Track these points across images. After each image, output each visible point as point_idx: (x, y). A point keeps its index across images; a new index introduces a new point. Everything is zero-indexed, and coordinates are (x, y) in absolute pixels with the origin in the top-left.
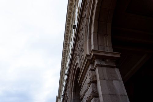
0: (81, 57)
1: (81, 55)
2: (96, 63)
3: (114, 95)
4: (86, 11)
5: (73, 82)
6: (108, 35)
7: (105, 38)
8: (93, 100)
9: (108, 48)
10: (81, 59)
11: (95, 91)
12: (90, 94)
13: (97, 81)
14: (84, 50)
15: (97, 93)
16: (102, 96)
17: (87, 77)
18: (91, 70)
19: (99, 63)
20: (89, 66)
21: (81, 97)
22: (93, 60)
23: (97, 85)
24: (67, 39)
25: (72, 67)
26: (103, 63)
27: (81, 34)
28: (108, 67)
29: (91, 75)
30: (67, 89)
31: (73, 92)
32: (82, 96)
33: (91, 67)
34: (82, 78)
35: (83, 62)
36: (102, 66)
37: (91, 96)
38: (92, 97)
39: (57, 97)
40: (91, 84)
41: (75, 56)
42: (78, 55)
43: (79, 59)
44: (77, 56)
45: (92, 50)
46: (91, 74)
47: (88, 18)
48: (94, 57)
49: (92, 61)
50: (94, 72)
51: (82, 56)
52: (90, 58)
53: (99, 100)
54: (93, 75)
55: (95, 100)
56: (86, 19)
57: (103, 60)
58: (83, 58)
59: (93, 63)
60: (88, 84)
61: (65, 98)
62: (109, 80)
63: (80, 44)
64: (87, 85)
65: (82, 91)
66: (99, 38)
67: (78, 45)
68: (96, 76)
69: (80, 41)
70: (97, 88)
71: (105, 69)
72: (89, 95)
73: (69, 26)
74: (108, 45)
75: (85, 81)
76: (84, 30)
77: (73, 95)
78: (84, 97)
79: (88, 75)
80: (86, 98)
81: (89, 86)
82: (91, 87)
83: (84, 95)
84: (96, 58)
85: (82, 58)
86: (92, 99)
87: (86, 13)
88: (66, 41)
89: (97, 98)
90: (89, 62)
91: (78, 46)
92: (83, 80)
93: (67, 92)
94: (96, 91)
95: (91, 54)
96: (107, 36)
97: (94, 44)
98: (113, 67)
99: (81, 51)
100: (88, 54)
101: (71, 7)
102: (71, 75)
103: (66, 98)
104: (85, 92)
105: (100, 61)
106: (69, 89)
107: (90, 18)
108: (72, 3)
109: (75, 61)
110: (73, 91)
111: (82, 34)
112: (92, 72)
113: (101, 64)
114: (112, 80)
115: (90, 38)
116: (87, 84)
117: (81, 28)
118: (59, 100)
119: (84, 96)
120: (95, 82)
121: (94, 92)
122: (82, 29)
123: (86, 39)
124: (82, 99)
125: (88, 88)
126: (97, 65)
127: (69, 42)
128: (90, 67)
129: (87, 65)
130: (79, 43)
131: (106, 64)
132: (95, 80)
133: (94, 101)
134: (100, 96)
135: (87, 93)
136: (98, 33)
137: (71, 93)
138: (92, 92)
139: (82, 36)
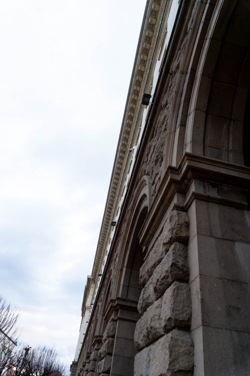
0: (155, 178)
1: (155, 172)
2: (193, 189)
3: (233, 281)
4: (182, 54)
5: (128, 243)
6: (234, 121)
7: (225, 129)
8: (172, 287)
9: (231, 155)
10: (154, 183)
11: (180, 264)
12: (167, 271)
13: (191, 238)
14: (164, 158)
15: (185, 269)
16: (198, 280)
17: (163, 228)
18: (176, 207)
19: (201, 191)
20: (172, 198)
21: (142, 280)
22: (186, 181)
23: (187, 250)
24: (126, 140)
25: (131, 206)
26: (213, 193)
27: (161, 118)
28: (224, 205)
29: (174, 222)
30: (113, 261)
31: (127, 267)
32: (146, 276)
33: (178, 201)
34: (150, 232)
35: (158, 188)
36: (207, 199)
37: (168, 277)
38: (170, 280)
39: (89, 279)
40: (173, 246)
41: (141, 176)
42: (148, 174)
43: (150, 183)
44: (145, 177)
45: (187, 154)
46: (176, 219)
47: (184, 73)
48: (190, 174)
49: (183, 186)
50: (183, 213)
51: (158, 174)
52: (179, 178)
53: (190, 290)
54: (182, 221)
55: (178, 289)
56: (178, 75)
57: (214, 186)
58: (159, 178)
59: (183, 192)
60: (164, 244)
61: (106, 282)
62: (225, 239)
63: (155, 146)
64: (161, 249)
65: (147, 264)
66: (209, 126)
67: (150, 147)
68: (187, 225)
69: (156, 138)
70: (186, 257)
71: (215, 210)
72: (163, 275)
73: (134, 107)
74: (231, 147)
75: (157, 238)
76: (170, 106)
77: (125, 276)
78: (150, 280)
79: (168, 221)
80: (155, 281)
81: (167, 251)
82: (170, 252)
83: (150, 274)
84: (195, 178)
85: (157, 179)
86: (170, 285)
87: (180, 59)
88: (124, 146)
89: (184, 285)
90: (173, 187)
91: (152, 151)
92: (152, 236)
93: (112, 268)
94: (183, 265)
95: (180, 166)
96: (232, 123)
97: (193, 141)
98: (239, 207)
99: (157, 161)
100: (174, 165)
101: (145, 58)
102: (125, 225)
103: (108, 283)
104: (155, 266)
105: (204, 187)
106: (117, 260)
107: (189, 71)
108: (148, 47)
109: (139, 192)
110: (125, 265)
111: (165, 118)
112: (178, 213)
113: (208, 194)
114: (234, 241)
115: (183, 125)
116: (161, 247)
117: (163, 103)
118: (93, 285)
119: (150, 276)
120: (184, 242)
121: (179, 268)
122: (167, 104)
123: (173, 130)
124: (144, 284)
125: (164, 255)
126: (196, 196)
127: (131, 147)
128: (175, 201)
129: (168, 196)
130: (154, 143)
131: (219, 197)
132: (184, 235)
133: (174, 290)
134: (192, 277)
135: (158, 269)
136: (207, 112)
137: (121, 271)
138: (171, 266)
139: (163, 124)
